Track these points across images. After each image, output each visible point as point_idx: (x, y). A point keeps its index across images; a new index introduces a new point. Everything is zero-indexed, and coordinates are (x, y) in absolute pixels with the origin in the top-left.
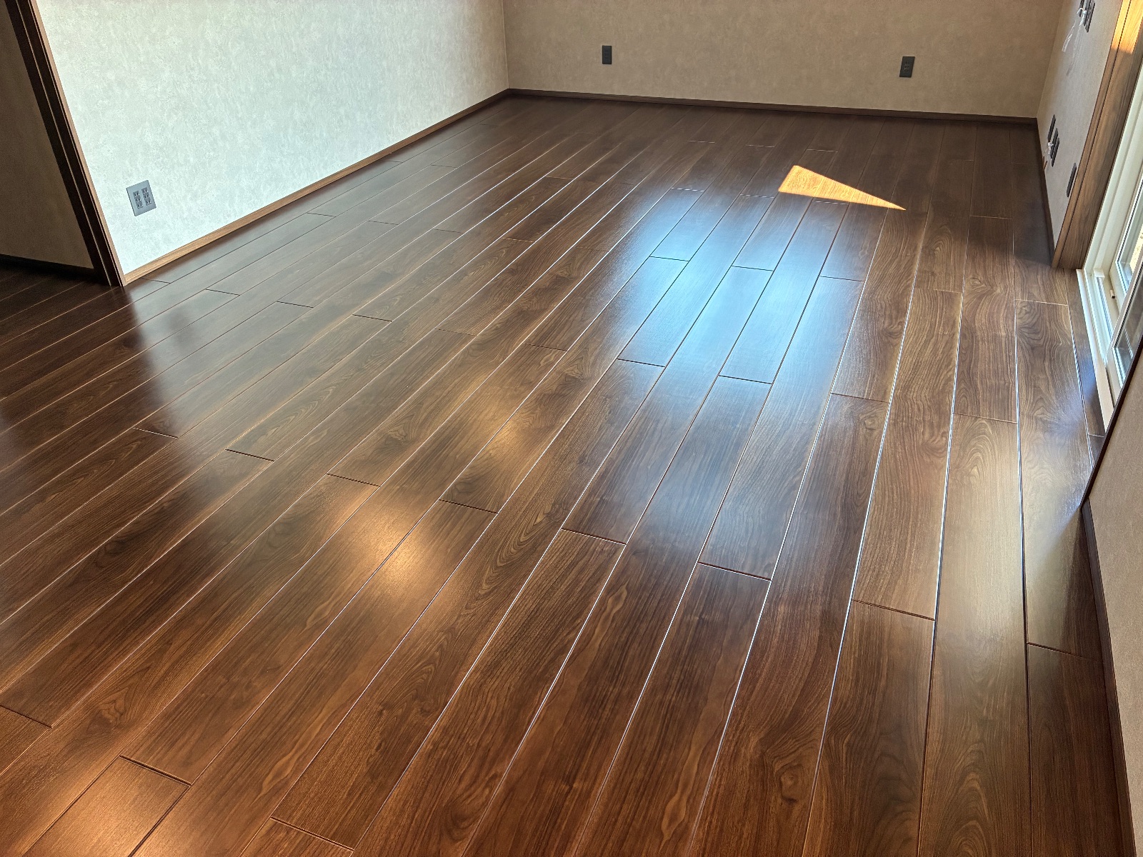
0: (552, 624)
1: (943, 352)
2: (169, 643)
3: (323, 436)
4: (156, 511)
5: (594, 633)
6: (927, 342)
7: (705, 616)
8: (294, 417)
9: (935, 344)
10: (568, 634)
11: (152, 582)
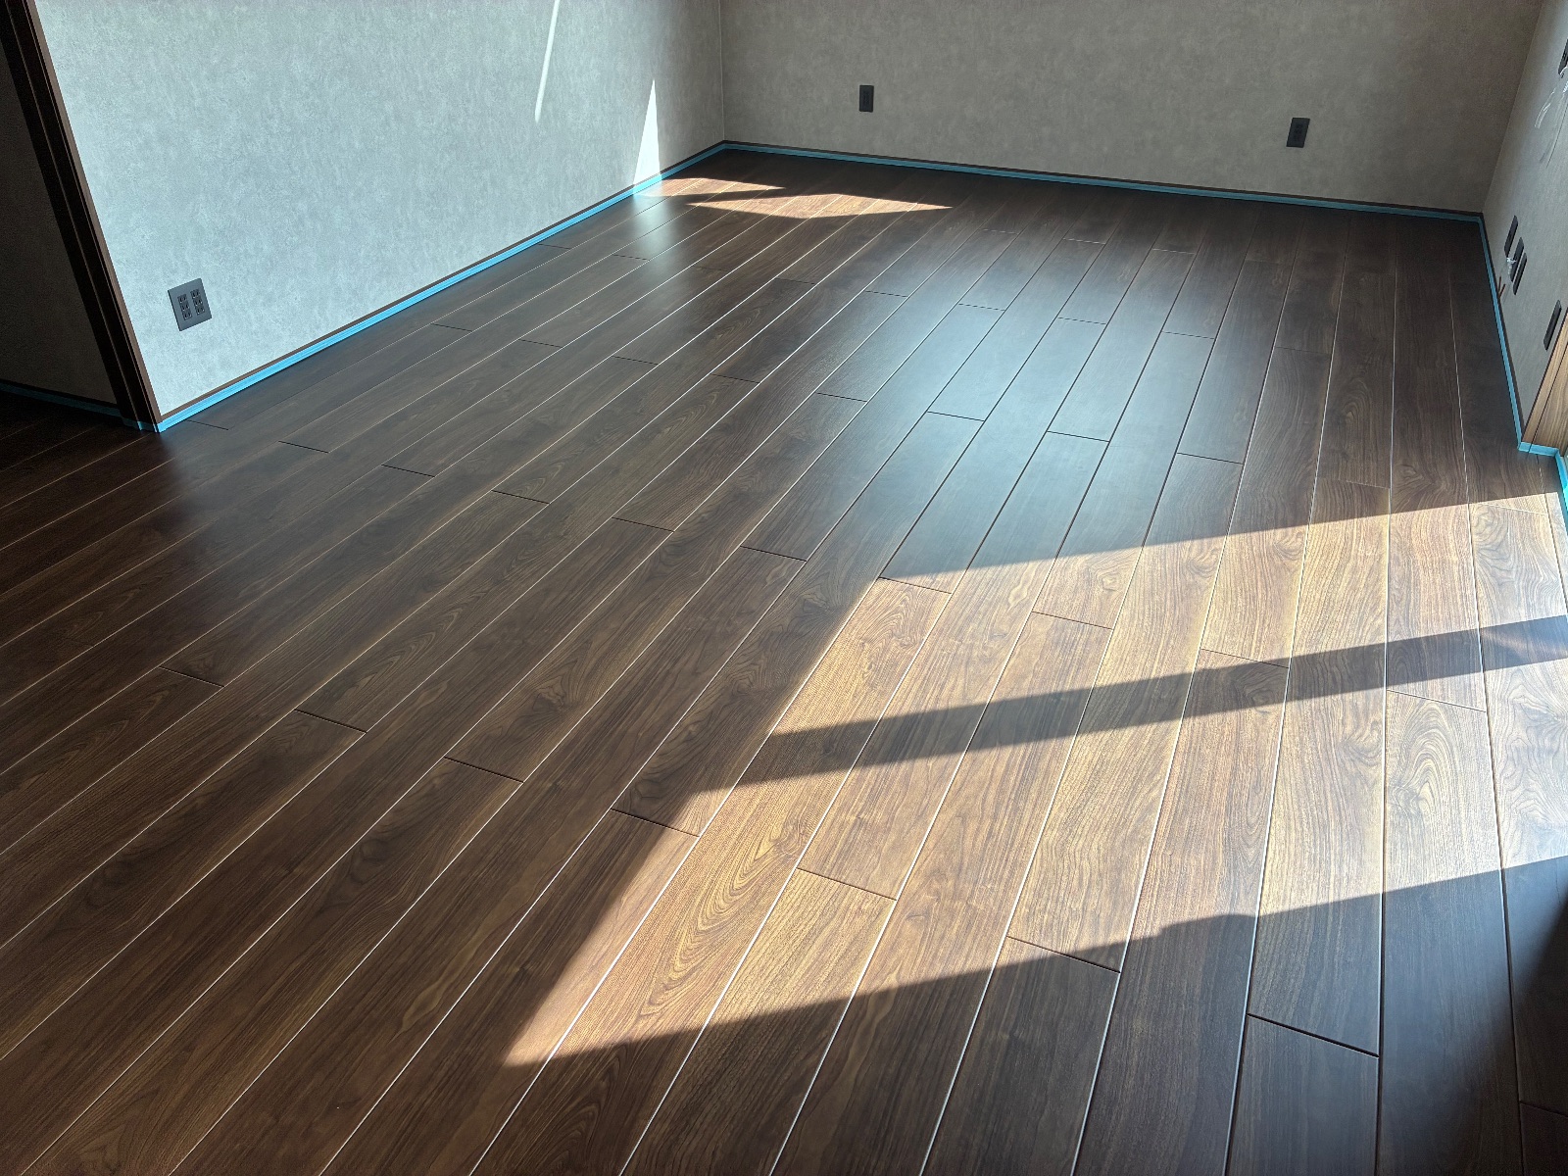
0: (782, 1038)
1: (1366, 586)
2: (189, 1049)
3: (440, 692)
4: (183, 813)
5: (847, 1057)
6: (1340, 568)
7: (1020, 1034)
8: (398, 657)
9: (1354, 571)
10: (807, 1057)
11: (168, 939)
